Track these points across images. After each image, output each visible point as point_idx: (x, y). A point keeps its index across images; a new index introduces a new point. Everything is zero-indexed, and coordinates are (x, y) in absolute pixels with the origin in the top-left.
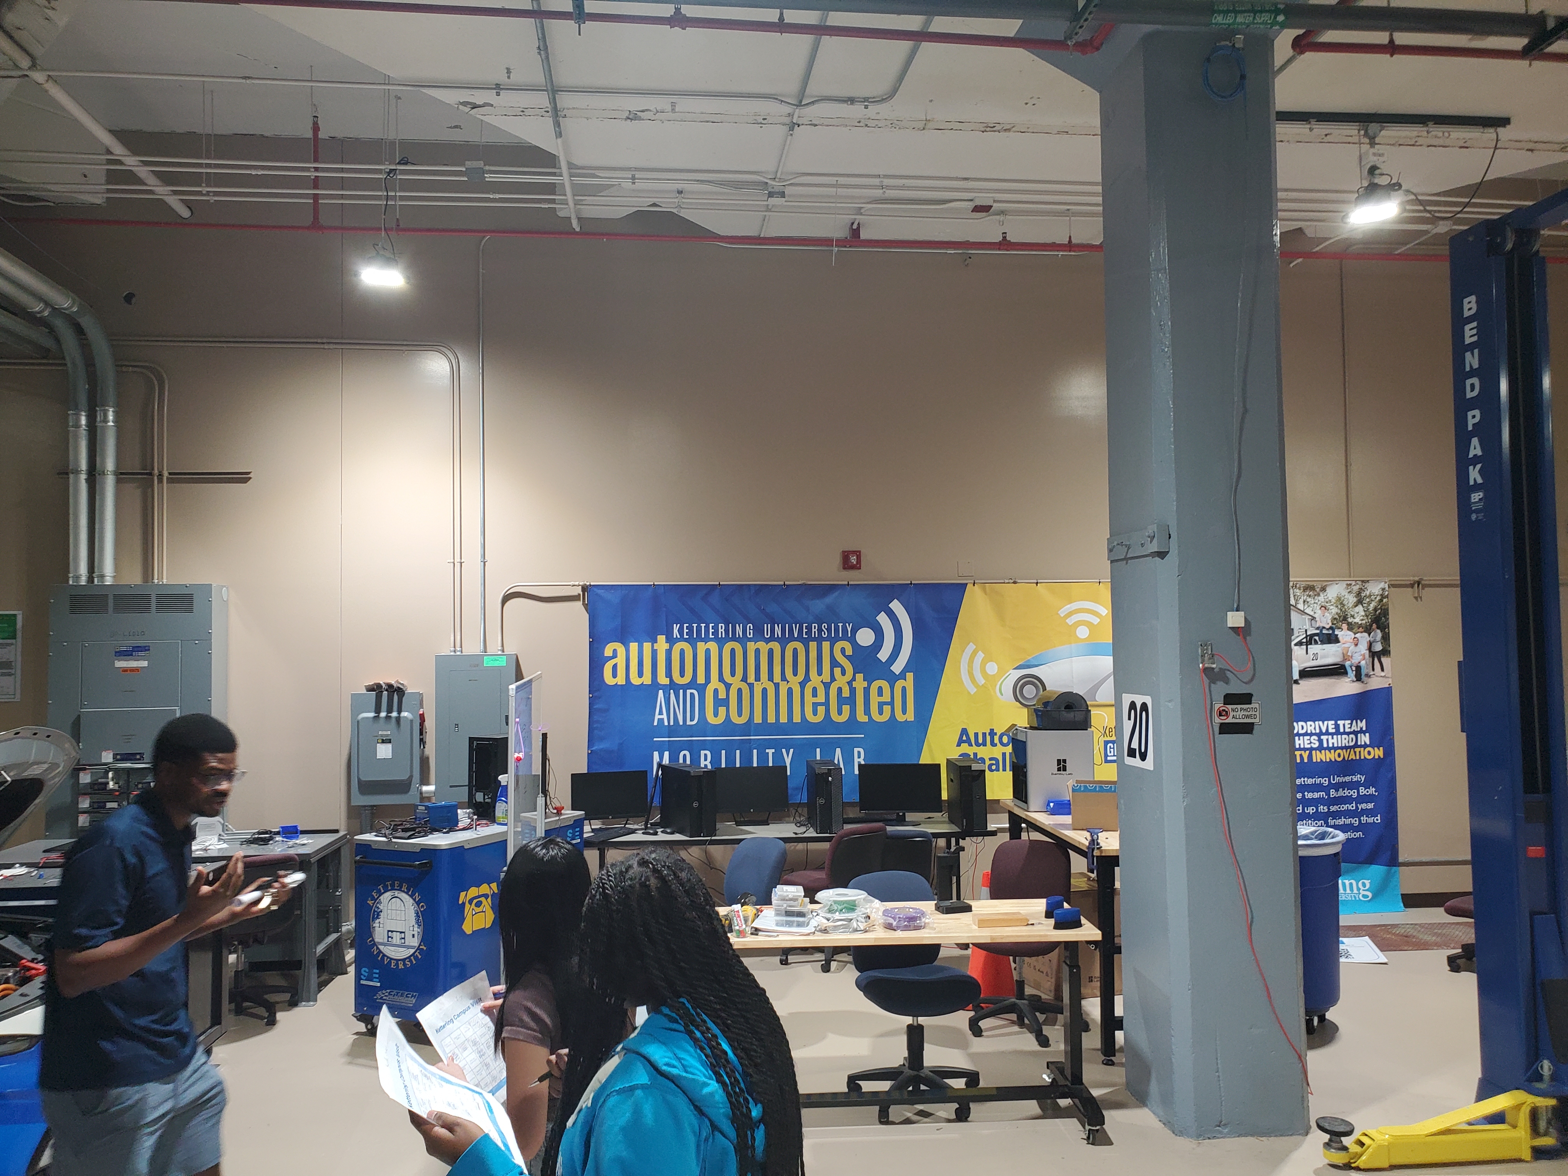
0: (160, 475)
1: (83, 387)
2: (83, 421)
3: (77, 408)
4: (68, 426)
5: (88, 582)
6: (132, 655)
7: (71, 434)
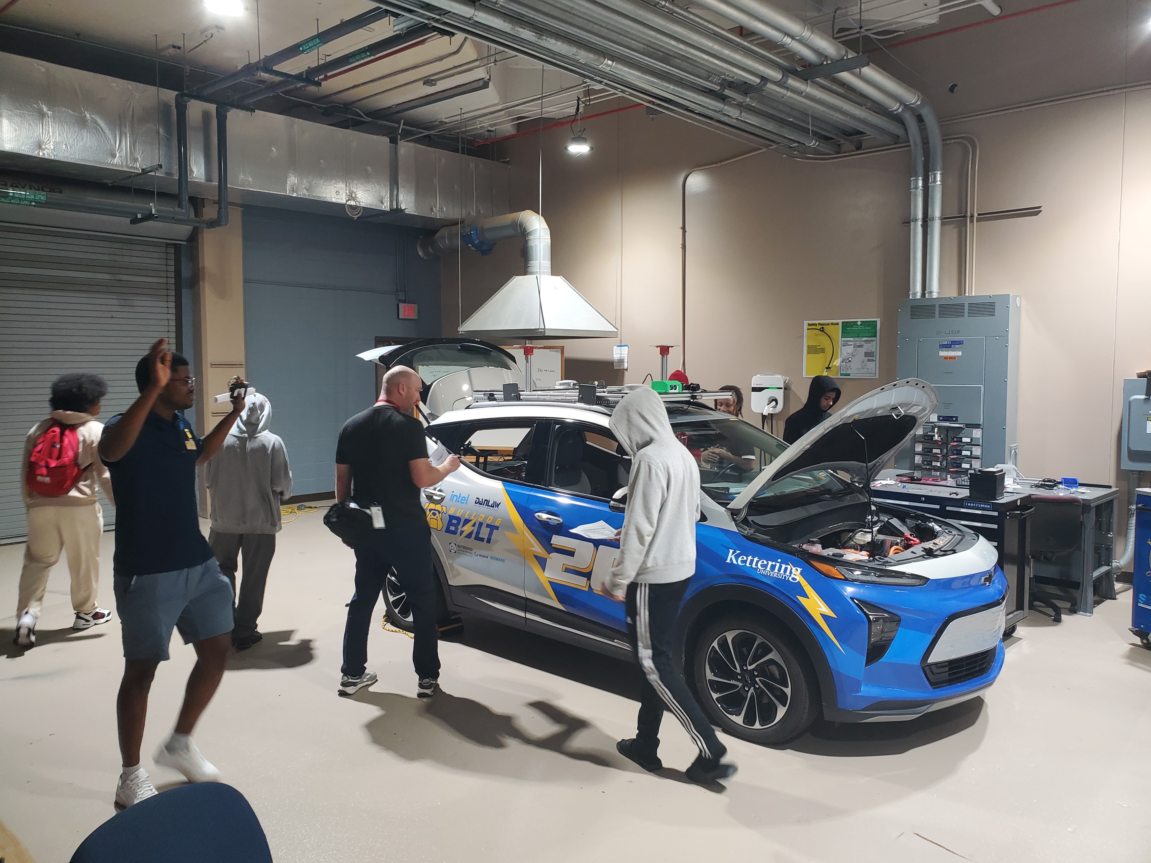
0: (972, 216)
1: (921, 159)
2: (920, 183)
3: (916, 176)
4: (910, 188)
5: (922, 297)
6: (951, 347)
7: (912, 194)
